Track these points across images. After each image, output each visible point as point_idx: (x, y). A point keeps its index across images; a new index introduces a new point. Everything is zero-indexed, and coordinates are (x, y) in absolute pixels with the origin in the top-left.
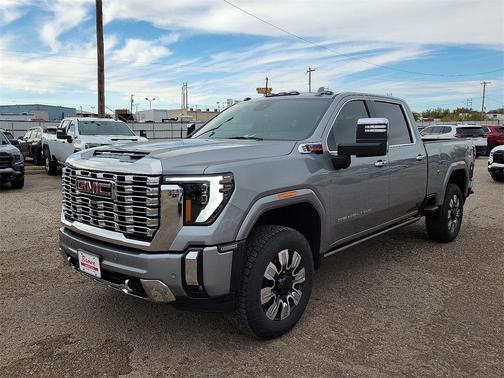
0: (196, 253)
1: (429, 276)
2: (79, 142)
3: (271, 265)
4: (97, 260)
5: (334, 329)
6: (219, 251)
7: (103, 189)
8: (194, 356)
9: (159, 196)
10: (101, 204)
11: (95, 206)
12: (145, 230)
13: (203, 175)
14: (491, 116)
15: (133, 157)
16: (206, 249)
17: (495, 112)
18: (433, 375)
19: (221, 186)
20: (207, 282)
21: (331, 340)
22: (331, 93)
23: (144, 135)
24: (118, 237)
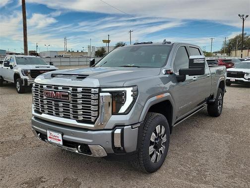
0: (120, 130)
1: (216, 134)
2: (17, 69)
3: (153, 134)
4: (60, 136)
5: (181, 165)
6: (132, 128)
7: (63, 96)
8: (115, 185)
9: (98, 99)
10: (61, 104)
11: (57, 105)
12: (90, 118)
13: (123, 87)
14: (214, 54)
15: (78, 78)
16: (125, 127)
17: (216, 52)
18: (239, 186)
19: (132, 93)
20: (125, 145)
21: (183, 171)
22: (170, 43)
23: (52, 65)
24: (73, 122)
